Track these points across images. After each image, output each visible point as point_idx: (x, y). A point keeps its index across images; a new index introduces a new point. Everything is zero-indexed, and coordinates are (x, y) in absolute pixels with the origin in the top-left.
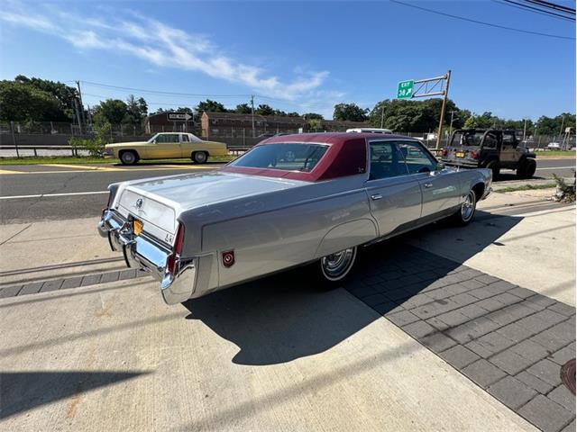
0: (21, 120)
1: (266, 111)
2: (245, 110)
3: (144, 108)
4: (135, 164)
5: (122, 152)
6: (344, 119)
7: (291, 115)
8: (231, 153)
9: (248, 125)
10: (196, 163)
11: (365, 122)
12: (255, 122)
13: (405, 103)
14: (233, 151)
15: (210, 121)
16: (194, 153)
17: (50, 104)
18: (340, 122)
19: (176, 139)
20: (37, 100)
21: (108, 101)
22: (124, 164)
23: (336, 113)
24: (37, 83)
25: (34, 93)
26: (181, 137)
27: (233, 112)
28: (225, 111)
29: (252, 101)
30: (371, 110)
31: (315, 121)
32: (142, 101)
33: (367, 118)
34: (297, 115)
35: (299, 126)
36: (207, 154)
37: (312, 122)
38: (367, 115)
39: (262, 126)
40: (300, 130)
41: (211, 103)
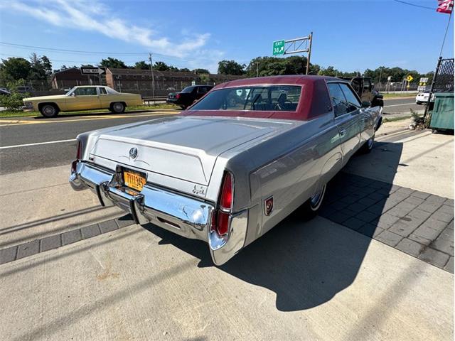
1: (162, 67)
2: (143, 66)
3: (49, 66)
4: (56, 116)
5: (42, 106)
6: (227, 73)
7: (183, 70)
8: (147, 103)
9: (148, 79)
10: (114, 113)
11: (243, 75)
12: (155, 77)
13: (273, 60)
14: (149, 101)
15: (114, 76)
16: (112, 104)
18: (224, 75)
19: (94, 92)
22: (45, 117)
23: (220, 69)
26: (98, 90)
27: (133, 68)
28: (126, 67)
29: (150, 58)
30: (247, 65)
31: (205, 75)
32: (45, 59)
33: (244, 72)
34: (188, 71)
35: (192, 80)
36: (124, 104)
37: (202, 76)
38: (244, 70)
39: (161, 80)
40: (193, 83)
41: (112, 60)
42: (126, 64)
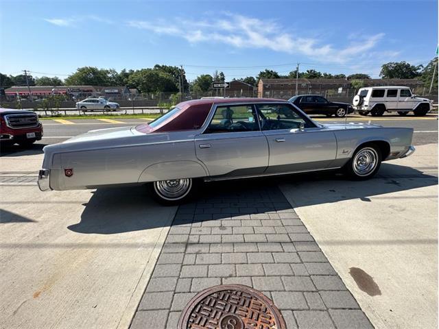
0: (154, 92)
2: (295, 75)
3: (223, 79)
7: (337, 77)
9: (294, 87)
12: (300, 85)
15: (264, 86)
17: (169, 81)
20: (162, 78)
21: (202, 76)
23: (382, 72)
24: (164, 68)
25: (161, 74)
27: (286, 77)
30: (425, 66)
31: (358, 81)
32: (222, 74)
33: (419, 75)
35: (341, 86)
37: (354, 82)
38: (418, 71)
39: (306, 88)
40: (340, 90)
41: (268, 72)
42: (279, 74)
